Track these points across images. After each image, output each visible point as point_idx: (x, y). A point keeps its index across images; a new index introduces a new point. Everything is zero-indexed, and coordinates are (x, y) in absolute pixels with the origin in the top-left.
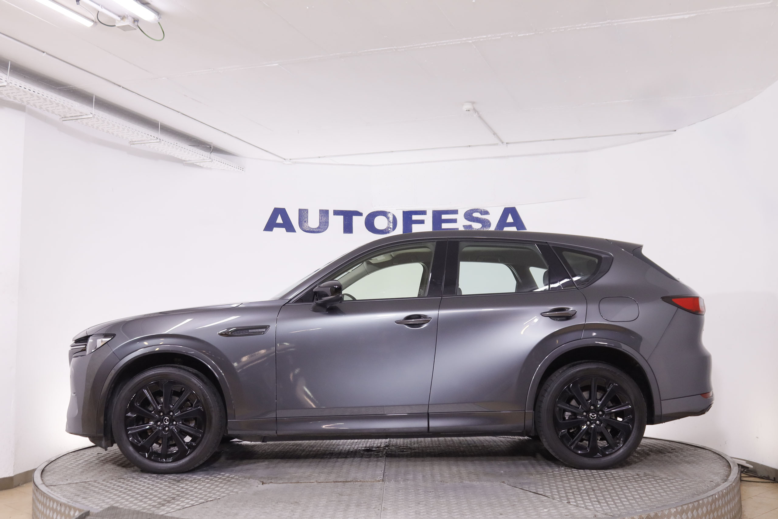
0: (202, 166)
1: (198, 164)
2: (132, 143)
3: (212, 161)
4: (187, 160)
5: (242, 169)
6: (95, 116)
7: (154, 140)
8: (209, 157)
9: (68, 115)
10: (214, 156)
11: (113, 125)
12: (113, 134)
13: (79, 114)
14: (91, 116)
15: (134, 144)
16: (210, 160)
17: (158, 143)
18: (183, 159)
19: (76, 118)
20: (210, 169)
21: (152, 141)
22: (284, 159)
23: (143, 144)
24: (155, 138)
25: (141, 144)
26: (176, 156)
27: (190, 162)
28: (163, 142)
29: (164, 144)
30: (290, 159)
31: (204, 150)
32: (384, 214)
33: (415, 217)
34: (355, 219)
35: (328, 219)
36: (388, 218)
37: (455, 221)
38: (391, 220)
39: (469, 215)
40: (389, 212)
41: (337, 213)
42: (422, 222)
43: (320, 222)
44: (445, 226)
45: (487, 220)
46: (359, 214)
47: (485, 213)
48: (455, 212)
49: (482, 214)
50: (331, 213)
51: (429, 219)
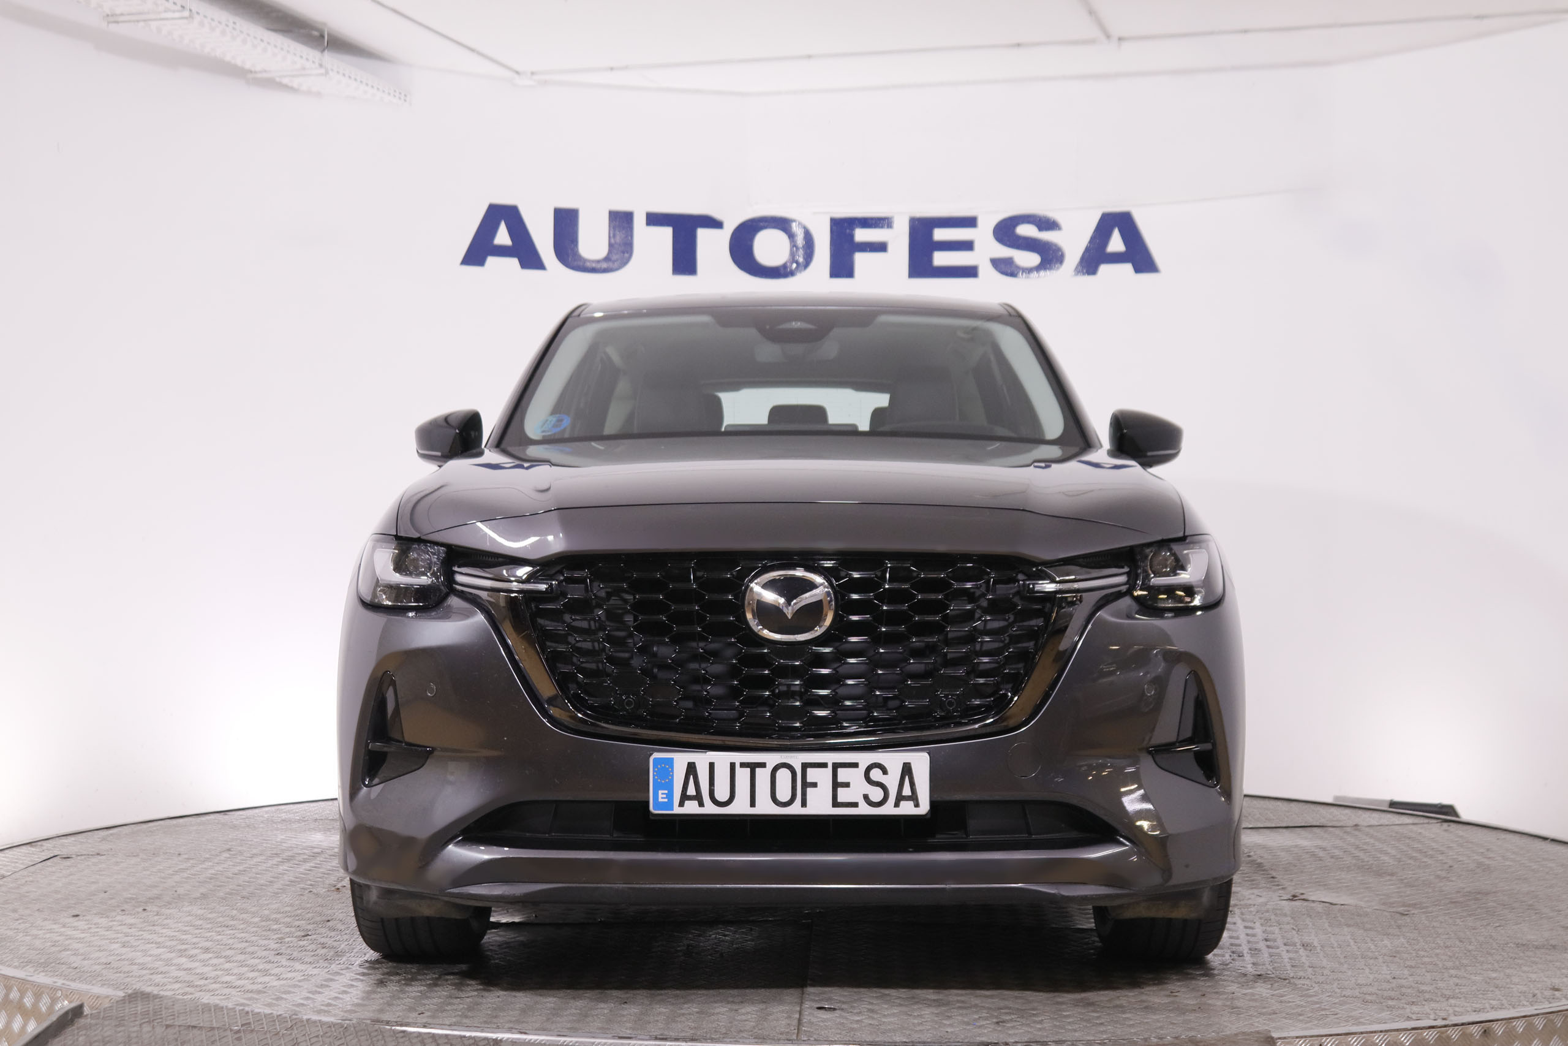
0: (295, 85)
1: (285, 81)
2: (112, 18)
3: (327, 73)
4: (258, 68)
5: (403, 97)
7: (174, 11)
8: (316, 62)
10: (331, 59)
15: (117, 22)
16: (323, 71)
17: (185, 21)
18: (248, 66)
20: (318, 94)
21: (169, 15)
22: (517, 73)
23: (142, 24)
24: (178, 7)
25: (138, 21)
26: (228, 58)
27: (265, 75)
28: (197, 19)
29: (202, 24)
30: (533, 73)
31: (305, 43)
32: (782, 224)
33: (861, 235)
34: (704, 235)
35: (632, 236)
36: (791, 236)
37: (967, 246)
38: (800, 240)
39: (1005, 232)
40: (795, 221)
41: (654, 219)
42: (881, 247)
43: (611, 245)
44: (941, 259)
45: (1056, 245)
46: (713, 223)
47: (1047, 224)
48: (970, 222)
49: (1040, 229)
50: (639, 221)
51: (898, 239)
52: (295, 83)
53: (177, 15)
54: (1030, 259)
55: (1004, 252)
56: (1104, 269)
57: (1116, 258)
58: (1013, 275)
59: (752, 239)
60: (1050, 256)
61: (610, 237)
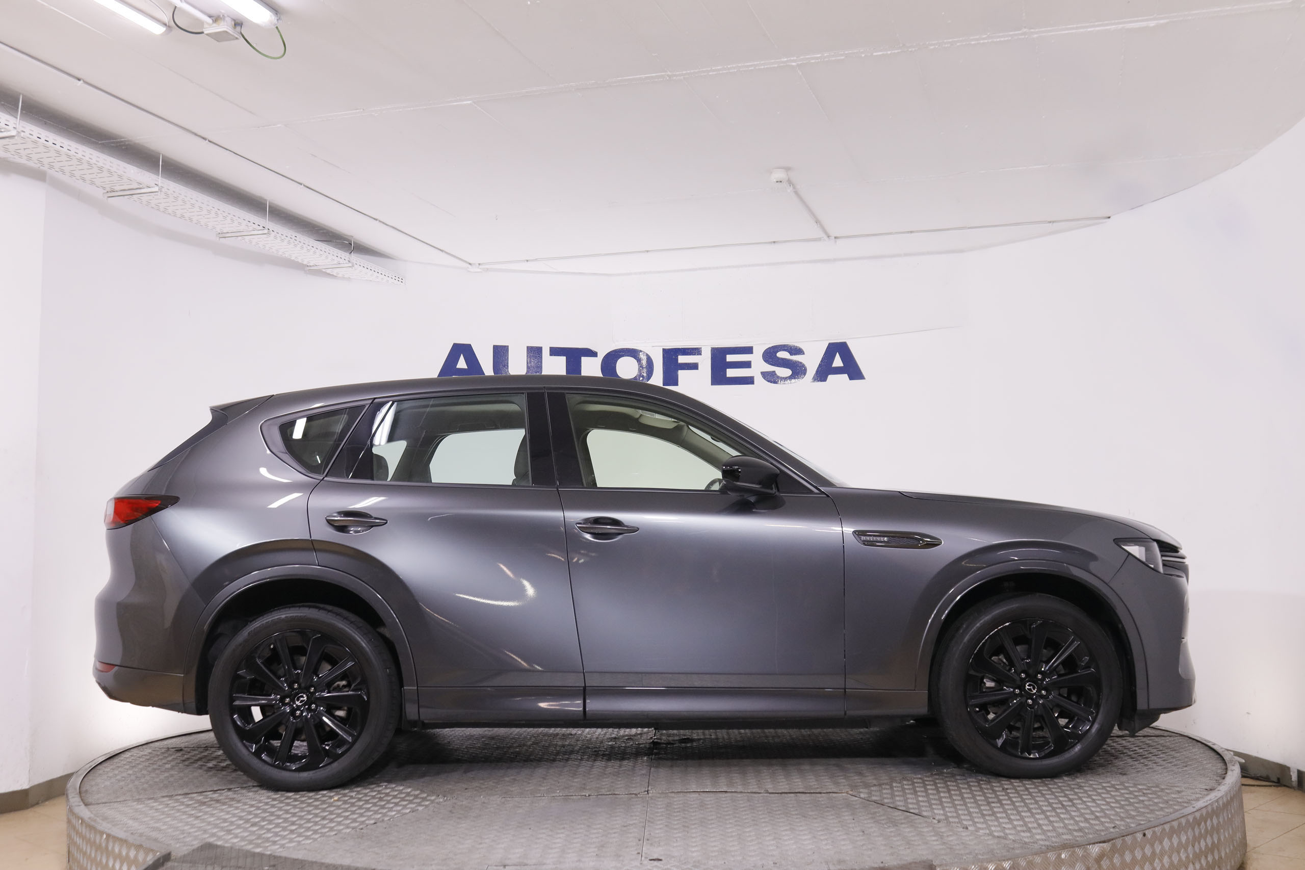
0: (335, 274)
1: (328, 271)
2: (222, 235)
3: (353, 266)
4: (311, 265)
5: (400, 280)
6: (163, 190)
7: (258, 230)
8: (347, 259)
9: (117, 188)
10: (355, 258)
11: (193, 205)
12: (191, 220)
13: (135, 186)
14: (156, 189)
15: (225, 237)
16: (350, 265)
17: (265, 236)
18: (305, 263)
19: (129, 193)
20: (349, 279)
21: (256, 232)
22: (470, 264)
23: (240, 238)
24: (261, 228)
25: (237, 236)
26: (293, 258)
27: (315, 268)
28: (273, 234)
29: (275, 237)
30: (479, 264)
31: (340, 249)
32: (633, 353)
33: (682, 359)
34: (585, 360)
35: (541, 362)
36: (639, 361)
37: (747, 365)
38: (644, 362)
39: (770, 356)
40: (641, 351)
41: (555, 352)
42: (694, 366)
43: (528, 368)
44: (731, 373)
45: (801, 363)
46: (592, 354)
47: (797, 351)
48: (748, 350)
49: (791, 354)
50: (546, 353)
51: (705, 361)
52: (335, 272)
53: (260, 232)
54: (787, 372)
55: (769, 368)
56: (830, 377)
57: (838, 371)
58: (775, 382)
59: (615, 364)
60: (798, 370)
61: (527, 363)
